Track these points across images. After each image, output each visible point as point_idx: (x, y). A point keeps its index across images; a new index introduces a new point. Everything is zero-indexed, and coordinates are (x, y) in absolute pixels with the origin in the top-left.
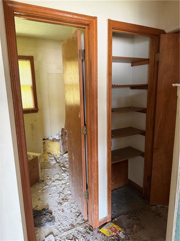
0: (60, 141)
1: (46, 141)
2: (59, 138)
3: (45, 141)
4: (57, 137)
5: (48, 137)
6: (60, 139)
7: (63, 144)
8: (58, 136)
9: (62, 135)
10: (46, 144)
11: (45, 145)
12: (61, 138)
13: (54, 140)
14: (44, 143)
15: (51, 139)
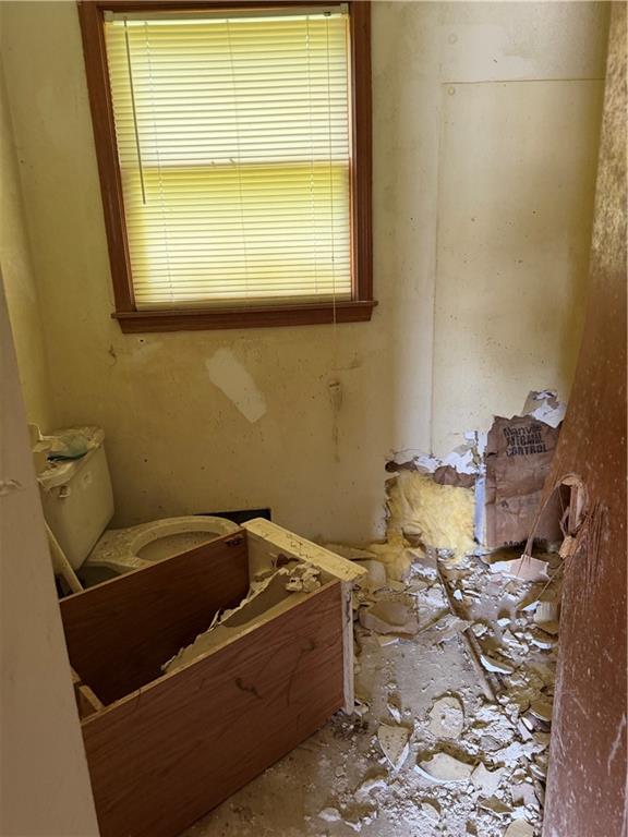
0: (480, 485)
1: (403, 476)
2: (471, 470)
3: (396, 474)
4: (463, 465)
5: (416, 458)
6: (478, 476)
7: (491, 503)
8: (469, 457)
9: (489, 455)
10: (400, 491)
11: (394, 494)
12: (483, 471)
13: (444, 476)
14: (391, 485)
15: (431, 466)
